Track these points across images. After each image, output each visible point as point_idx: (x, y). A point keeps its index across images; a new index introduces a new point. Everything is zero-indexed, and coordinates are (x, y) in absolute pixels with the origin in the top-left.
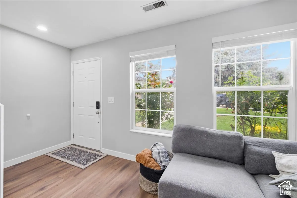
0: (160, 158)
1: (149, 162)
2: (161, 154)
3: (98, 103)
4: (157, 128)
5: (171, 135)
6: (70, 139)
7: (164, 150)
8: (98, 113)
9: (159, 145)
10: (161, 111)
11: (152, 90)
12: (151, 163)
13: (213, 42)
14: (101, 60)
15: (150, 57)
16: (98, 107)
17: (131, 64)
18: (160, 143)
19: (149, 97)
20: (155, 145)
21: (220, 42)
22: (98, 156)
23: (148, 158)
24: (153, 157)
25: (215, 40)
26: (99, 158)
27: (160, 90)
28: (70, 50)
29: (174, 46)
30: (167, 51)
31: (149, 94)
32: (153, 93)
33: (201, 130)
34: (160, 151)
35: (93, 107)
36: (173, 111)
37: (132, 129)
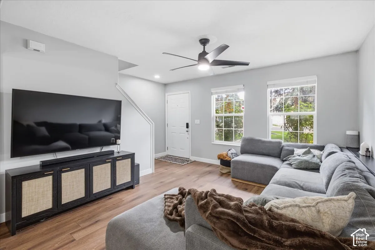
0: (233, 156)
1: (225, 158)
2: (233, 154)
3: (187, 124)
4: (232, 141)
5: (240, 145)
6: (165, 151)
7: (235, 153)
8: (188, 132)
9: (232, 150)
10: (234, 129)
11: (228, 115)
12: (227, 158)
13: (268, 84)
14: (190, 93)
15: (226, 92)
16: (187, 127)
17: (212, 97)
18: (233, 149)
19: (225, 119)
20: (229, 150)
21: (271, 84)
22: (189, 161)
23: (225, 156)
24: (228, 155)
25: (269, 83)
26: (190, 162)
27: (233, 114)
28: (165, 85)
29: (243, 85)
30: (238, 89)
31: (225, 117)
32: (228, 117)
33: (258, 139)
34: (233, 153)
35: (184, 127)
36: (243, 129)
37: (213, 142)
